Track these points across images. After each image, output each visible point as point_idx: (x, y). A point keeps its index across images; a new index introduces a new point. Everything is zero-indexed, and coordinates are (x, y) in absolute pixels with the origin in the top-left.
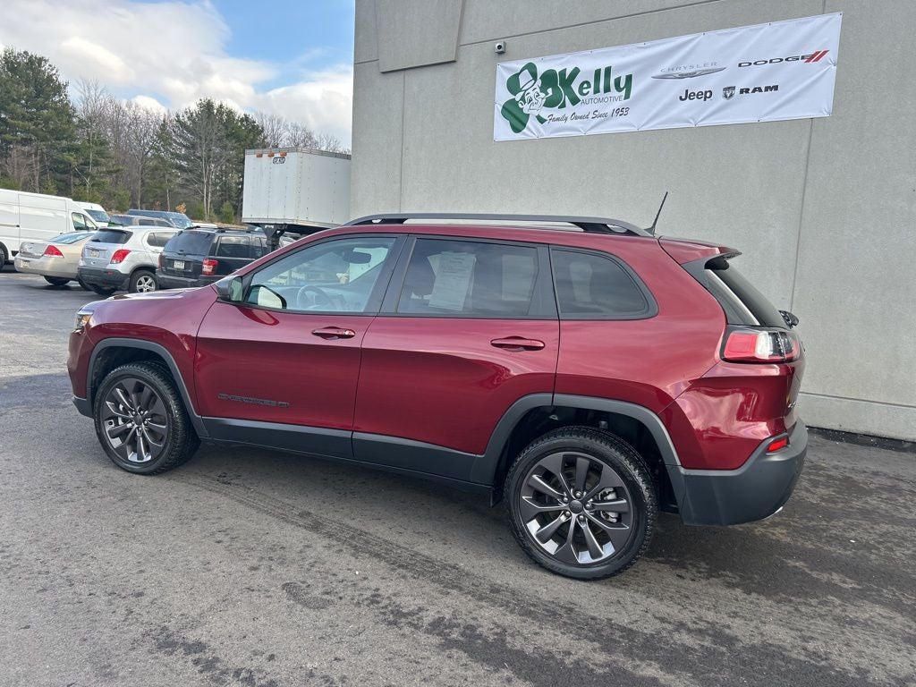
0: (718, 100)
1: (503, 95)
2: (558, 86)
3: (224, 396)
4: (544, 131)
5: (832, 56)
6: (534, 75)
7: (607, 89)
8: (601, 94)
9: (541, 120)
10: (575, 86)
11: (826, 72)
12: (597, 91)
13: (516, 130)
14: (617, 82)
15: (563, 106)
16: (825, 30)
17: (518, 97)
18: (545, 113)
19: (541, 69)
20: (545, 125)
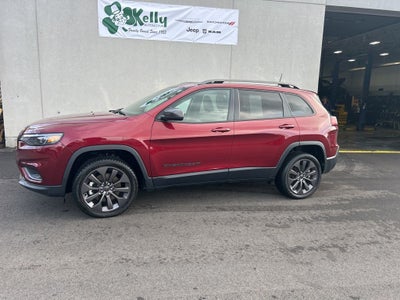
0: (201, 34)
1: (103, 15)
2: (133, 16)
4: (127, 35)
5: (236, 24)
6: (120, 8)
7: (156, 21)
8: (154, 23)
9: (126, 30)
10: (141, 17)
11: (234, 29)
12: (151, 21)
13: (112, 33)
14: (161, 19)
15: (136, 25)
16: (233, 15)
17: (112, 17)
18: (127, 27)
19: (123, 6)
20: (127, 33)
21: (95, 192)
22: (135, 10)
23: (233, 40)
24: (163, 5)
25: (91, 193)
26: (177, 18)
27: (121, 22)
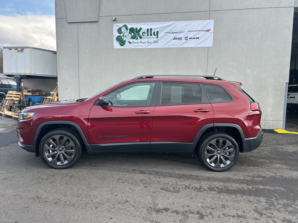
0: (184, 40)
1: (116, 34)
2: (135, 33)
3: (100, 136)
4: (131, 46)
5: (212, 31)
6: (127, 29)
7: (151, 35)
8: (149, 36)
9: (130, 43)
10: (141, 33)
11: (211, 34)
12: (148, 35)
13: (122, 45)
14: (154, 33)
15: (137, 39)
16: (210, 24)
17: (122, 35)
18: (131, 41)
20: (131, 44)
21: (53, 151)
22: (137, 29)
23: (209, 43)
24: (156, 23)
25: (51, 151)
26: (166, 31)
27: (127, 38)
